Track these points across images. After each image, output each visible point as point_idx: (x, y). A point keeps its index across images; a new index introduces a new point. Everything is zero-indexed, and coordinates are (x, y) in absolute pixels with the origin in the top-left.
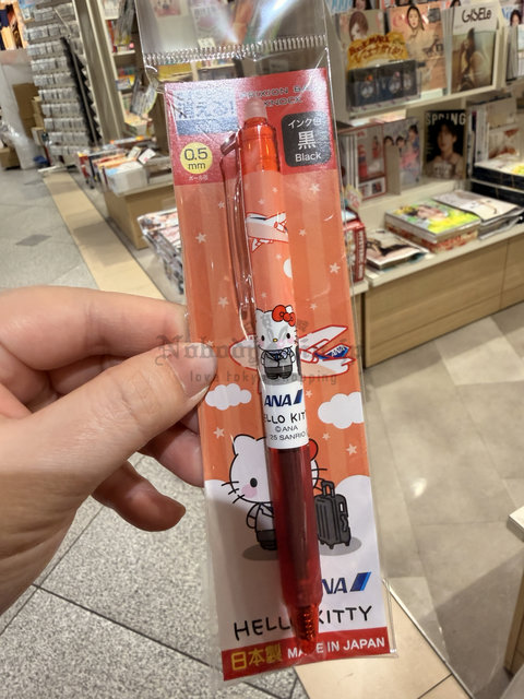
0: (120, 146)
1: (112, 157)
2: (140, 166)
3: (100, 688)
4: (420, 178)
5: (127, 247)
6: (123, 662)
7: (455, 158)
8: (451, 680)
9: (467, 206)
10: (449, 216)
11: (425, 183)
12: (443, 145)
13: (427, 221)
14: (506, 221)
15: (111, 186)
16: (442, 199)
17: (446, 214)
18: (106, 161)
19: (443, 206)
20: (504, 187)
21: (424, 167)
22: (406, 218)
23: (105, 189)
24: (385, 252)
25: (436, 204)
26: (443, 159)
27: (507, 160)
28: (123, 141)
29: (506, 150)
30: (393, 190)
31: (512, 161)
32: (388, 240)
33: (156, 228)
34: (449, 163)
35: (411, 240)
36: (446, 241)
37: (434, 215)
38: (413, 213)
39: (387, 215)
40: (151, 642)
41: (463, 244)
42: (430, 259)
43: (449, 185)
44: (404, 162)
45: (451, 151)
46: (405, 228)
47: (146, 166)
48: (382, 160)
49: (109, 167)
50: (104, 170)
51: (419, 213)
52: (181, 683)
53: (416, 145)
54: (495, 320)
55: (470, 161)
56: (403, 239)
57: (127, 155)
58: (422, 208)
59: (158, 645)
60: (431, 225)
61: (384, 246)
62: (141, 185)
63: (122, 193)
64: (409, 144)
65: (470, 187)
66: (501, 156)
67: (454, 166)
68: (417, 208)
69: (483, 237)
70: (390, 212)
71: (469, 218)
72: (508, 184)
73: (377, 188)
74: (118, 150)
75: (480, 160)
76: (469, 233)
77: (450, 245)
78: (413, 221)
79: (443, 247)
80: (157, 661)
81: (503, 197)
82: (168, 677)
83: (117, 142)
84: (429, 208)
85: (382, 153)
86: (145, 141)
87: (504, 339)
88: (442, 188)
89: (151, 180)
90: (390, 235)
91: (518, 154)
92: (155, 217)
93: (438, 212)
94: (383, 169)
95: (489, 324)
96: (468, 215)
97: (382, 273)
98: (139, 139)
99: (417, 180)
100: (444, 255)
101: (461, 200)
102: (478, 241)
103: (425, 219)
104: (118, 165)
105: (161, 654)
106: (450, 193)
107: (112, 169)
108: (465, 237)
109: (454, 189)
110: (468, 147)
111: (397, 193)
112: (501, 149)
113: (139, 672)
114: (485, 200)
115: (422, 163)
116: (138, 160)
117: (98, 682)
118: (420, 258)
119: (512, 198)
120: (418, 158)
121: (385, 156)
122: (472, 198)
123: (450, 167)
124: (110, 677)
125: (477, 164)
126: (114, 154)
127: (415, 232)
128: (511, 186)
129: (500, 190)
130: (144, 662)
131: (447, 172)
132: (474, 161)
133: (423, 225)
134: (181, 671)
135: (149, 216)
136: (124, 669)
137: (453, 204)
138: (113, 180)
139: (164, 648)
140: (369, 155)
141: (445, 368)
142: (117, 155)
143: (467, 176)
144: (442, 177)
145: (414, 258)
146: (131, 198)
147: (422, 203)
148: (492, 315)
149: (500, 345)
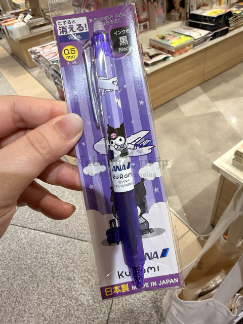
0: (12, 14)
1: (9, 20)
2: (25, 24)
3: (43, 258)
4: (165, 21)
5: (24, 68)
6: (52, 247)
7: (181, 10)
8: (190, 232)
9: (187, 33)
10: (180, 38)
11: (167, 23)
12: (175, 3)
13: (170, 41)
14: (205, 39)
15: (11, 36)
16: (176, 30)
17: (178, 38)
18: (6, 22)
19: (177, 34)
20: (204, 23)
21: (167, 16)
22: (160, 40)
23: (8, 38)
24: (151, 57)
25: (173, 33)
26: (175, 10)
27: (205, 10)
28: (13, 12)
29: (204, 5)
30: (153, 28)
31: (208, 10)
32: (152, 52)
33: (38, 54)
34: (178, 12)
35: (163, 51)
36: (179, 50)
37: (172, 38)
38: (163, 38)
39: (151, 40)
40: (63, 238)
41: (186, 51)
42: (172, 59)
43: (178, 23)
44: (157, 13)
45: (179, 6)
46: (160, 45)
47: (28, 24)
48: (147, 12)
49: (9, 25)
50: (6, 27)
51: (166, 38)
52: (79, 251)
53: (162, 4)
54: (201, 87)
55: (188, 11)
56: (159, 51)
57: (17, 19)
58: (167, 36)
59: (66, 238)
60: (172, 43)
61: (151, 55)
62: (27, 34)
63: (18, 39)
64: (159, 3)
65: (188, 24)
66: (202, 8)
67: (181, 14)
68: (165, 36)
69: (195, 48)
70: (152, 38)
71: (188, 39)
72: (206, 21)
73: (145, 27)
74: (12, 16)
75: (192, 10)
76: (189, 46)
77: (181, 52)
78: (163, 41)
79: (178, 53)
80: (67, 244)
81: (204, 27)
82: (73, 249)
83: (10, 12)
84: (170, 35)
85: (146, 9)
86: (26, 11)
87: (205, 95)
88: (176, 25)
89: (32, 31)
90: (153, 49)
91: (209, 6)
92: (37, 49)
93: (175, 37)
94: (148, 17)
95: (199, 89)
96: (188, 37)
97: (150, 67)
98: (22, 10)
99: (164, 22)
100: (178, 57)
101: (185, 31)
102: (193, 50)
103: (168, 40)
104: (13, 24)
105: (68, 241)
106: (179, 27)
107: (10, 26)
108: (187, 48)
109: (181, 26)
110: (187, 3)
111: (155, 29)
112: (202, 4)
113: (60, 249)
114: (195, 30)
115: (165, 13)
116: (23, 21)
117: (42, 256)
118: (168, 59)
119: (208, 28)
120: (163, 10)
121: (148, 10)
122: (190, 29)
123: (178, 14)
124: (47, 253)
125: (191, 12)
126: (10, 18)
127: (165, 47)
128: (207, 22)
129: (202, 24)
130: (61, 245)
131: (177, 17)
132: (190, 11)
133: (168, 43)
134: (78, 246)
135: (34, 48)
136: (53, 249)
137: (181, 33)
138: (11, 32)
139: (69, 239)
140: (140, 10)
141: (180, 110)
142: (12, 19)
143: (187, 19)
144: (175, 20)
145: (165, 59)
146: (22, 41)
147: (166, 33)
148: (200, 85)
149: (204, 98)
